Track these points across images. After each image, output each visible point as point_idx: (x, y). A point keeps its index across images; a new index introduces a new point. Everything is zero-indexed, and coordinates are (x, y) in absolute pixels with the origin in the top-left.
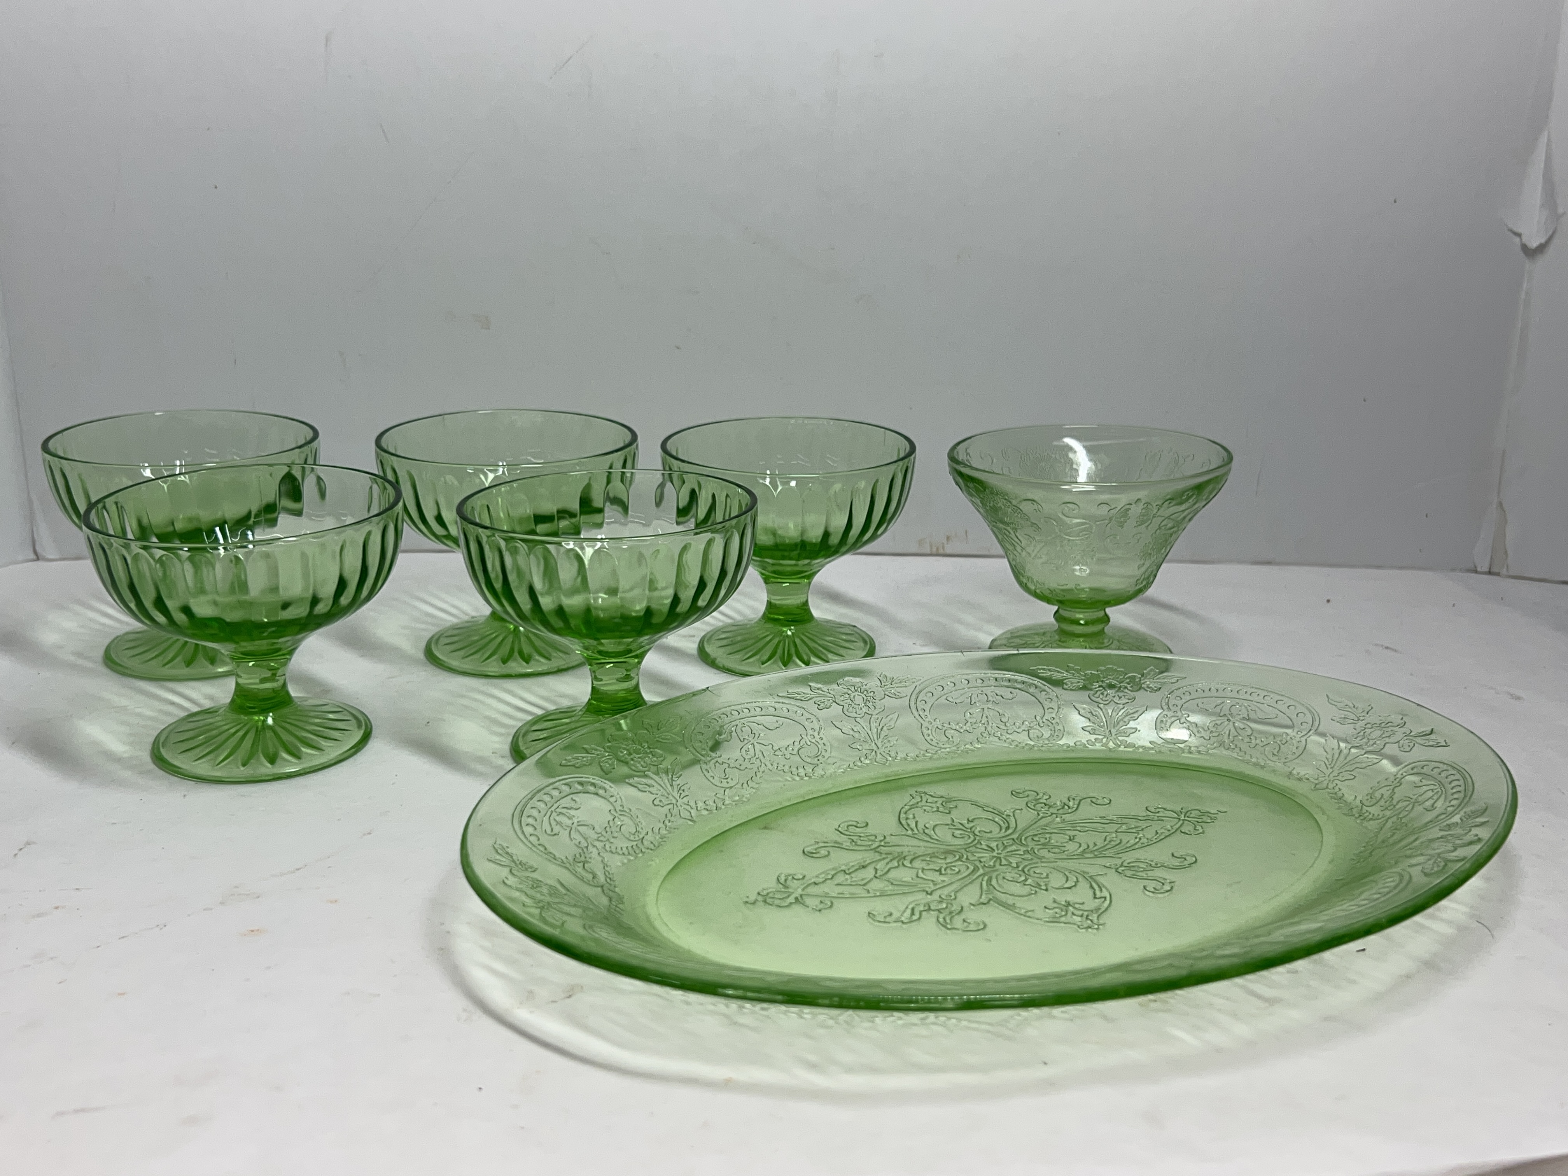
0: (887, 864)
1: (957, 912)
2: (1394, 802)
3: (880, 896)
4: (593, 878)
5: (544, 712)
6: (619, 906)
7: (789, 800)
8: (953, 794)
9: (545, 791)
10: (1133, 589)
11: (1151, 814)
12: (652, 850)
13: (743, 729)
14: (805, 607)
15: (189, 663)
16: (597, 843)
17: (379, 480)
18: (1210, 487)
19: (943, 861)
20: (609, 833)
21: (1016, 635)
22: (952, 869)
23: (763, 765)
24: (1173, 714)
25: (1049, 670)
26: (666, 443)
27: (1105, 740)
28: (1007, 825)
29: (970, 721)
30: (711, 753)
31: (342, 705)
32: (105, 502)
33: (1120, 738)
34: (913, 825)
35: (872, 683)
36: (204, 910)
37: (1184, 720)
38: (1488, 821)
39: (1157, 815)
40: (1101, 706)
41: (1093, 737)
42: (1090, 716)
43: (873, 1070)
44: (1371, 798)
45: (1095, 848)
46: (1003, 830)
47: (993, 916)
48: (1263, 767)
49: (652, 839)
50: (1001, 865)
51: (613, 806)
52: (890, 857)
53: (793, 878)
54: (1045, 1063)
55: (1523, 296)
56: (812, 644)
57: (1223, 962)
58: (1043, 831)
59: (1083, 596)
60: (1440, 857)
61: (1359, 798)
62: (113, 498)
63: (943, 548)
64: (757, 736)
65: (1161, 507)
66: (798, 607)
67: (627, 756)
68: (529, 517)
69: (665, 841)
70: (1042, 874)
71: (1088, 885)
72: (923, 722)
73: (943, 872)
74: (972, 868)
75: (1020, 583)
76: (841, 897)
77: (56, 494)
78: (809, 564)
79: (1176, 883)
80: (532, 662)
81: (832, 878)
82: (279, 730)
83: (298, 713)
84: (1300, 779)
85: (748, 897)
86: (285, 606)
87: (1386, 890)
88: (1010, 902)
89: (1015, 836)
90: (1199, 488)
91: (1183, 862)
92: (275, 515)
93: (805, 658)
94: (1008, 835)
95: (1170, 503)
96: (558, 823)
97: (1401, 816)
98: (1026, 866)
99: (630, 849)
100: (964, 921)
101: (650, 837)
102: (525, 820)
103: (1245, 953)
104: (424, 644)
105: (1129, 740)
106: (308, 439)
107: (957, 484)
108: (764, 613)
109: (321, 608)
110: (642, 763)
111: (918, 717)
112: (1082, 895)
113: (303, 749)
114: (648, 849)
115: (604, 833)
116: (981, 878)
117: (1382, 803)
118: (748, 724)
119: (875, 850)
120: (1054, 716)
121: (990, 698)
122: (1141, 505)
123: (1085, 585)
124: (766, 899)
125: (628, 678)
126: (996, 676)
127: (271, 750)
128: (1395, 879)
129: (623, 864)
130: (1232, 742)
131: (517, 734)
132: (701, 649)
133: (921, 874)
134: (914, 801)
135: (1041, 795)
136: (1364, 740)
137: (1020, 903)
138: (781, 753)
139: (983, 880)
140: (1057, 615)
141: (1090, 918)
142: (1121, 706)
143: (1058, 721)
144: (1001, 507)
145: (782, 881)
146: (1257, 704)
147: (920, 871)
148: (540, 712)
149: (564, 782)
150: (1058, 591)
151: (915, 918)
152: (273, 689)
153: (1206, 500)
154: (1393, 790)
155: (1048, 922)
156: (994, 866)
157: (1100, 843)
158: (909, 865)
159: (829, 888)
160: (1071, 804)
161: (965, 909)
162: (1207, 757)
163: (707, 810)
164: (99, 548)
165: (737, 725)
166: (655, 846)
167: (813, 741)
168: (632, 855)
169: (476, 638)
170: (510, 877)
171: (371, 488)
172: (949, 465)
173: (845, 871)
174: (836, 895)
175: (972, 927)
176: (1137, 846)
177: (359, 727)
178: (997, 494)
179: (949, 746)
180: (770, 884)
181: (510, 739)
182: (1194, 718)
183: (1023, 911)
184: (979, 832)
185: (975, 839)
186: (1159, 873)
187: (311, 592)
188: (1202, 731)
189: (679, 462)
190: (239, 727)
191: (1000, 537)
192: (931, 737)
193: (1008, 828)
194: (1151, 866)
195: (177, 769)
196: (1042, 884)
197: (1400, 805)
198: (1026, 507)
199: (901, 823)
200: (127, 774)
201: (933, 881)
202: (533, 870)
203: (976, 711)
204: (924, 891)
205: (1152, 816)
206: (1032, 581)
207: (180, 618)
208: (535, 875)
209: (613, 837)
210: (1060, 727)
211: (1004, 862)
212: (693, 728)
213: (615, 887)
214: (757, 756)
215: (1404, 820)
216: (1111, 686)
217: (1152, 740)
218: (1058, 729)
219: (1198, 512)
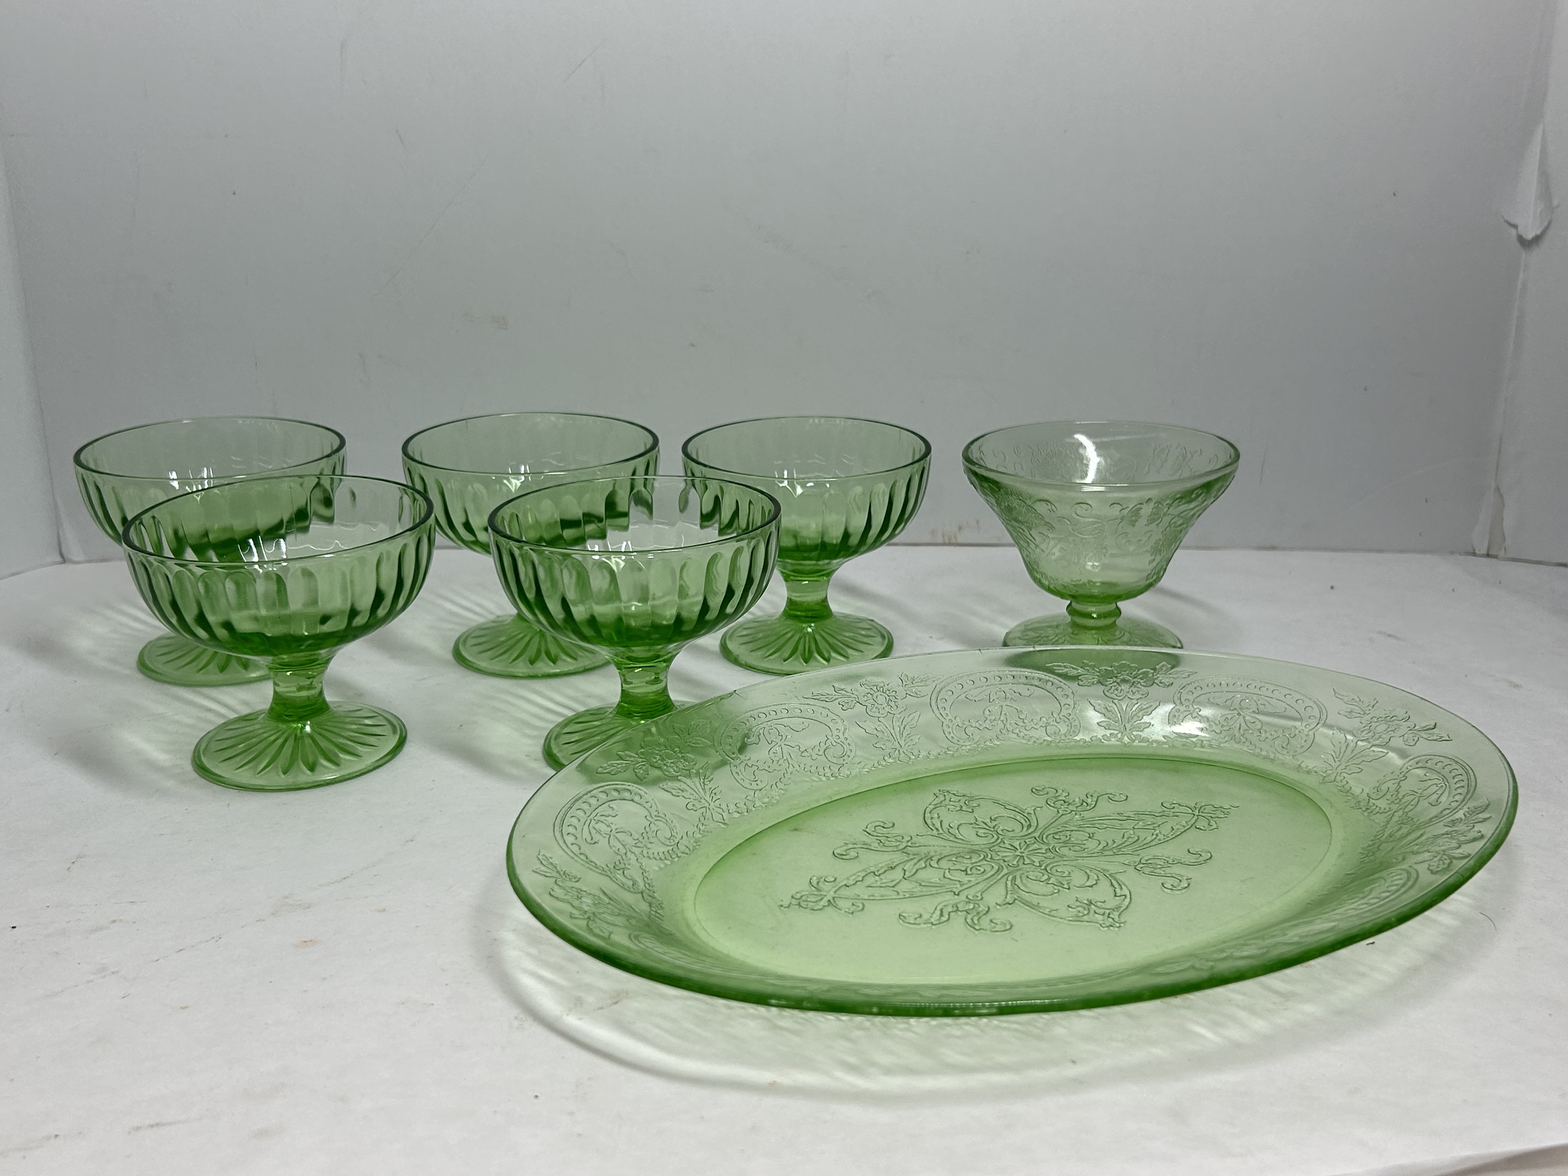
0: (915, 864)
1: (984, 912)
2: (1400, 796)
3: (909, 897)
4: (633, 885)
5: (573, 713)
6: (659, 911)
7: (818, 801)
8: (975, 793)
9: (583, 799)
10: (1144, 583)
11: (1165, 809)
12: (687, 854)
13: (770, 731)
14: (825, 604)
15: (223, 669)
16: (635, 850)
17: (409, 491)
18: (1219, 485)
19: (968, 861)
20: (646, 838)
21: (1030, 627)
22: (977, 869)
23: (791, 766)
24: (1185, 709)
25: (1065, 667)
26: (687, 448)
27: (1119, 735)
28: (1028, 823)
29: (989, 718)
30: (740, 756)
31: (375, 710)
32: (141, 519)
33: (1135, 733)
34: (938, 825)
35: (894, 683)
36: (257, 921)
37: (1196, 715)
38: (1491, 817)
39: (1173, 810)
40: (1116, 701)
41: (1108, 733)
42: (1105, 712)
43: (910, 1071)
44: (1378, 791)
45: (1114, 846)
46: (1025, 829)
47: (1019, 916)
48: (1272, 760)
49: (687, 843)
50: (1024, 864)
51: (649, 811)
52: (918, 858)
53: (825, 880)
54: (1074, 1062)
55: (1519, 286)
56: (831, 640)
57: (1241, 964)
58: (1064, 829)
59: (1095, 591)
60: (1445, 854)
61: (1367, 791)
62: (150, 514)
63: (955, 537)
64: (784, 738)
65: (1171, 506)
66: (818, 604)
67: (659, 762)
68: (556, 522)
69: (699, 845)
70: (1064, 872)
71: (1108, 884)
72: (943, 720)
73: (969, 872)
74: (997, 867)
75: (1035, 579)
76: (873, 898)
77: (90, 508)
78: (828, 564)
79: (1192, 880)
80: (559, 663)
81: (862, 880)
82: (318, 738)
83: (334, 720)
84: (1309, 772)
85: (782, 900)
86: (325, 619)
87: (1394, 888)
88: (1035, 902)
89: (1036, 835)
90: (1207, 487)
91: (1198, 859)
92: (307, 523)
93: (826, 655)
94: (1030, 834)
95: (1179, 502)
96: (598, 832)
97: (1406, 810)
98: (1048, 865)
99: (666, 853)
100: (991, 921)
101: (684, 841)
102: (566, 829)
103: (1263, 954)
104: (452, 645)
105: (1143, 735)
106: (335, 448)
107: (972, 483)
108: (785, 610)
109: (359, 621)
110: (675, 768)
111: (939, 715)
112: (1103, 893)
113: (341, 755)
114: (683, 853)
115: (641, 839)
116: (1005, 878)
117: (1388, 797)
118: (776, 726)
119: (903, 851)
120: (1070, 712)
121: (1008, 695)
122: (1152, 505)
123: (1098, 580)
124: (799, 902)
125: (657, 680)
126: (1014, 673)
127: (311, 759)
128: (1403, 876)
129: (661, 868)
130: (1242, 735)
131: (549, 737)
132: (724, 647)
133: (948, 875)
134: (937, 801)
135: (1060, 792)
136: (1370, 734)
137: (1044, 903)
138: (808, 754)
139: (1007, 880)
140: (1069, 608)
141: (1111, 916)
142: (1135, 702)
143: (1075, 717)
144: (1015, 507)
145: (814, 883)
146: (1266, 698)
147: (947, 871)
148: (570, 714)
149: (601, 789)
150: (1071, 586)
151: (944, 919)
152: (309, 697)
153: (1214, 497)
154: (1399, 784)
155: (1070, 921)
156: (1018, 865)
157: (1119, 841)
158: (936, 866)
159: (860, 890)
160: (1089, 801)
161: (991, 909)
162: (1217, 751)
163: (738, 813)
164: (141, 566)
165: (764, 728)
166: (690, 850)
167: (838, 741)
168: (668, 860)
169: (503, 639)
170: (556, 888)
171: (401, 498)
172: (964, 464)
173: (874, 873)
174: (867, 898)
175: (998, 928)
176: (1154, 843)
177: (395, 732)
178: (1012, 494)
179: (970, 743)
180: (801, 886)
181: (543, 741)
182: (1206, 712)
183: (1047, 911)
184: (1002, 830)
185: (998, 839)
186: (1176, 870)
187: (349, 605)
188: (1214, 726)
189: (701, 467)
190: (278, 734)
191: (1014, 533)
192: (952, 735)
193: (1030, 826)
194: (1168, 864)
195: (219, 779)
196: (1065, 883)
197: (1407, 798)
198: (1041, 508)
199: (926, 823)
200: (170, 783)
201: (959, 881)
202: (577, 880)
203: (995, 709)
204: (951, 891)
205: (1167, 812)
206: (1046, 578)
207: (222, 633)
208: (577, 885)
209: (650, 843)
210: (1077, 723)
211: (1027, 861)
212: (722, 732)
213: (654, 892)
214: (785, 758)
215: (1410, 814)
216: (1124, 681)
217: (1165, 734)
218: (1076, 724)
219: (1205, 509)
